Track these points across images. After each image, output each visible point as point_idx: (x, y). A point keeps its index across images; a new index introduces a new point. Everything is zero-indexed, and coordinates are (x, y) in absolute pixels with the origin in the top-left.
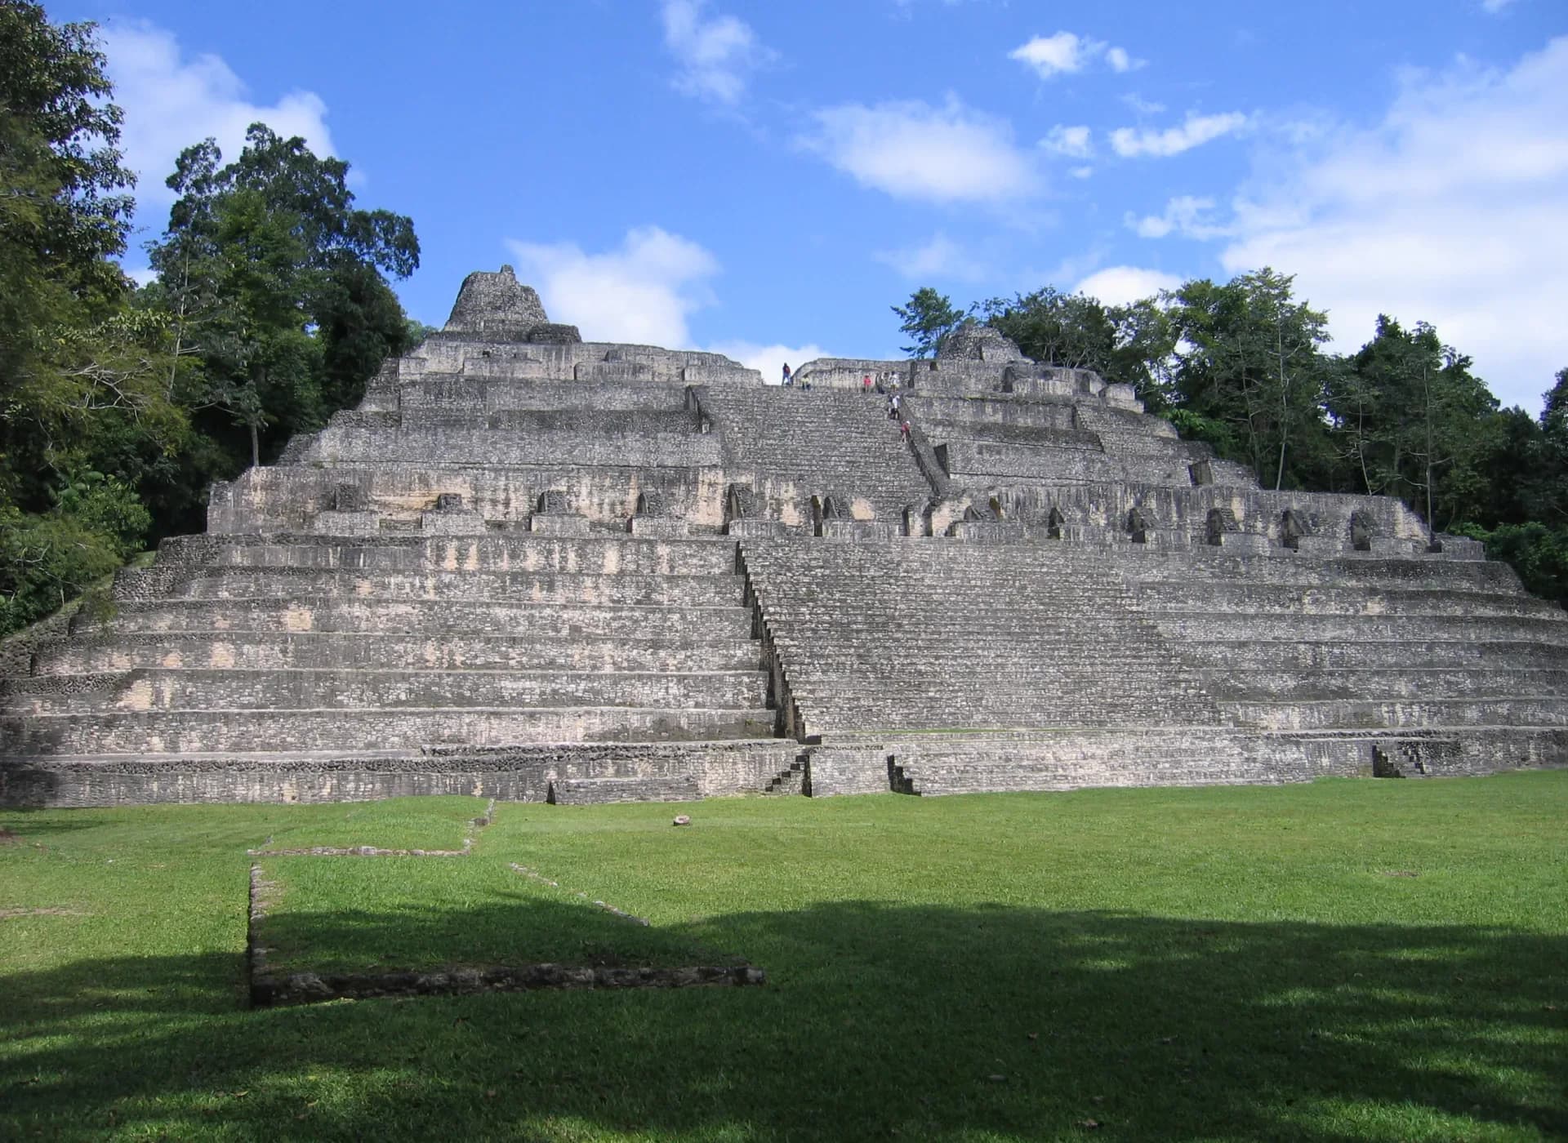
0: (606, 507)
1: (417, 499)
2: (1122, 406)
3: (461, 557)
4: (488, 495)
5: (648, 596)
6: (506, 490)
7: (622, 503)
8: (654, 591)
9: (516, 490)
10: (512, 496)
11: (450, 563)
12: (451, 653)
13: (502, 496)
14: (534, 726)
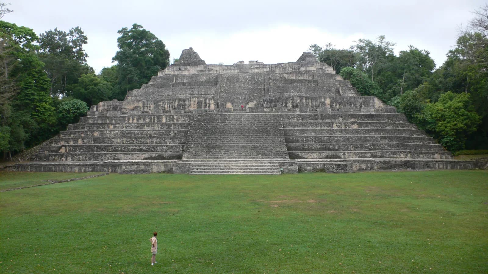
0: (171, 107)
1: (132, 107)
2: (329, 72)
3: (133, 120)
4: (146, 105)
5: (169, 127)
6: (150, 104)
7: (174, 106)
8: (170, 126)
9: (152, 104)
10: (151, 105)
11: (131, 121)
12: (123, 141)
13: (149, 106)
14: (133, 156)
